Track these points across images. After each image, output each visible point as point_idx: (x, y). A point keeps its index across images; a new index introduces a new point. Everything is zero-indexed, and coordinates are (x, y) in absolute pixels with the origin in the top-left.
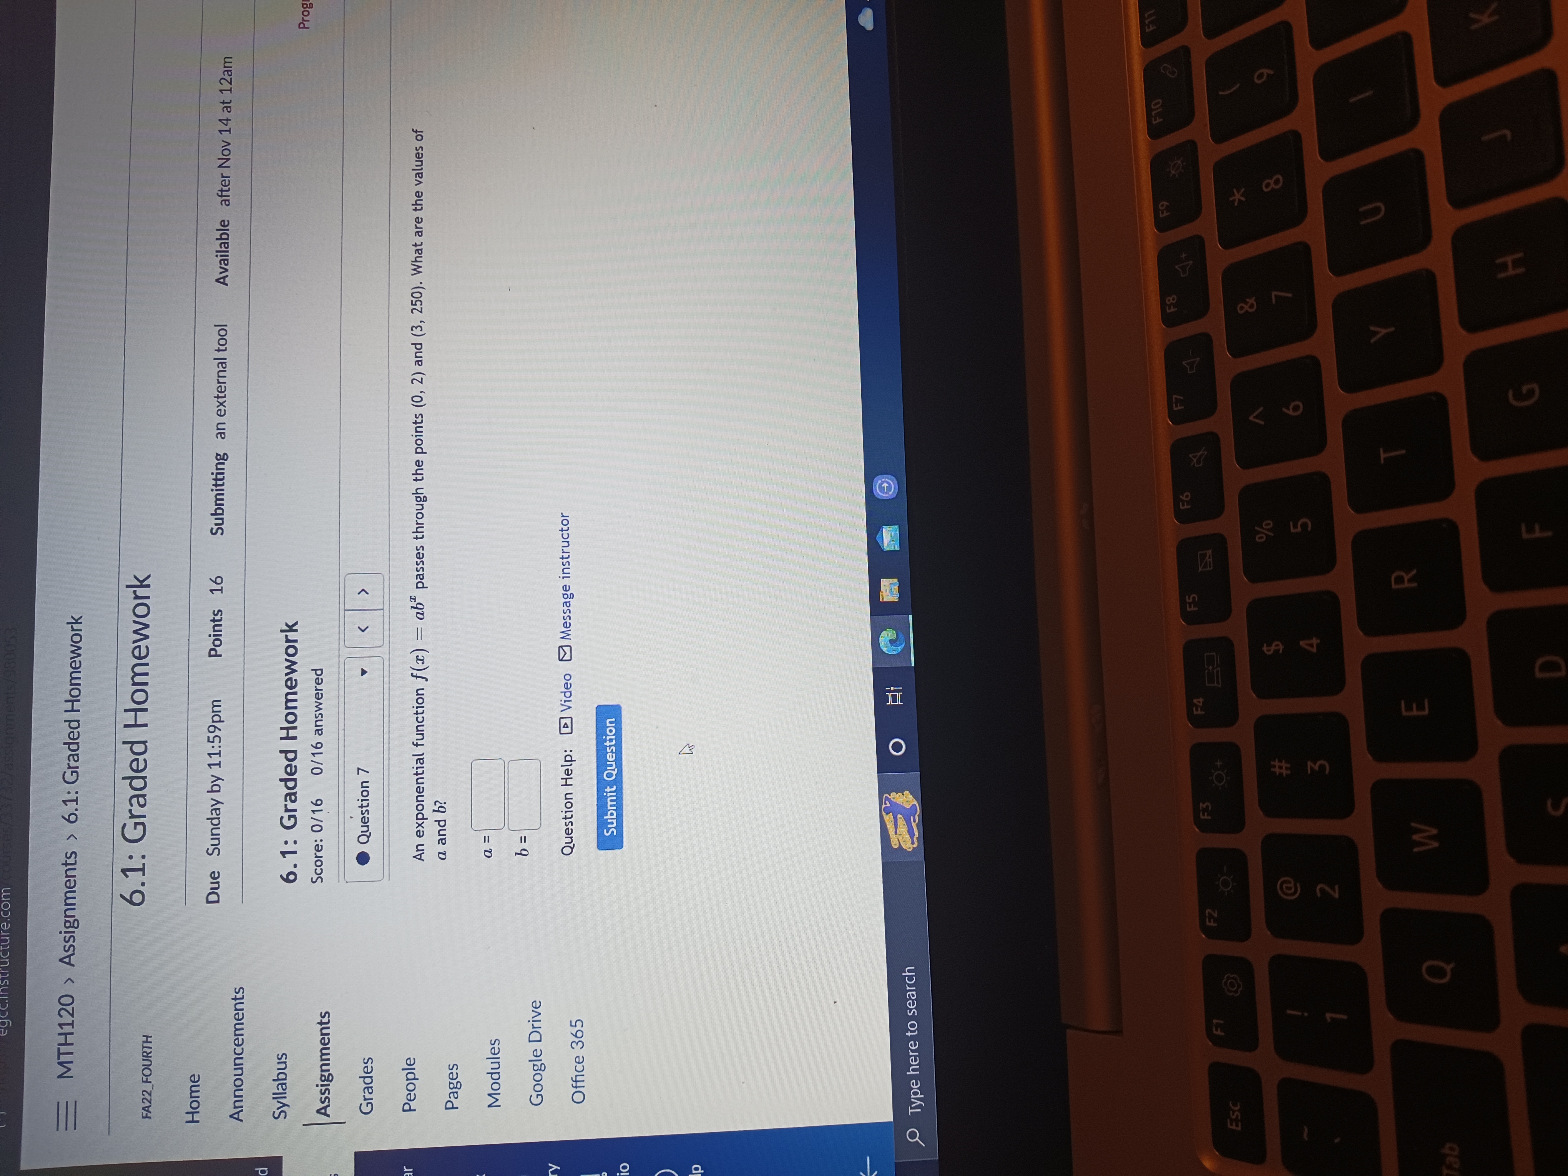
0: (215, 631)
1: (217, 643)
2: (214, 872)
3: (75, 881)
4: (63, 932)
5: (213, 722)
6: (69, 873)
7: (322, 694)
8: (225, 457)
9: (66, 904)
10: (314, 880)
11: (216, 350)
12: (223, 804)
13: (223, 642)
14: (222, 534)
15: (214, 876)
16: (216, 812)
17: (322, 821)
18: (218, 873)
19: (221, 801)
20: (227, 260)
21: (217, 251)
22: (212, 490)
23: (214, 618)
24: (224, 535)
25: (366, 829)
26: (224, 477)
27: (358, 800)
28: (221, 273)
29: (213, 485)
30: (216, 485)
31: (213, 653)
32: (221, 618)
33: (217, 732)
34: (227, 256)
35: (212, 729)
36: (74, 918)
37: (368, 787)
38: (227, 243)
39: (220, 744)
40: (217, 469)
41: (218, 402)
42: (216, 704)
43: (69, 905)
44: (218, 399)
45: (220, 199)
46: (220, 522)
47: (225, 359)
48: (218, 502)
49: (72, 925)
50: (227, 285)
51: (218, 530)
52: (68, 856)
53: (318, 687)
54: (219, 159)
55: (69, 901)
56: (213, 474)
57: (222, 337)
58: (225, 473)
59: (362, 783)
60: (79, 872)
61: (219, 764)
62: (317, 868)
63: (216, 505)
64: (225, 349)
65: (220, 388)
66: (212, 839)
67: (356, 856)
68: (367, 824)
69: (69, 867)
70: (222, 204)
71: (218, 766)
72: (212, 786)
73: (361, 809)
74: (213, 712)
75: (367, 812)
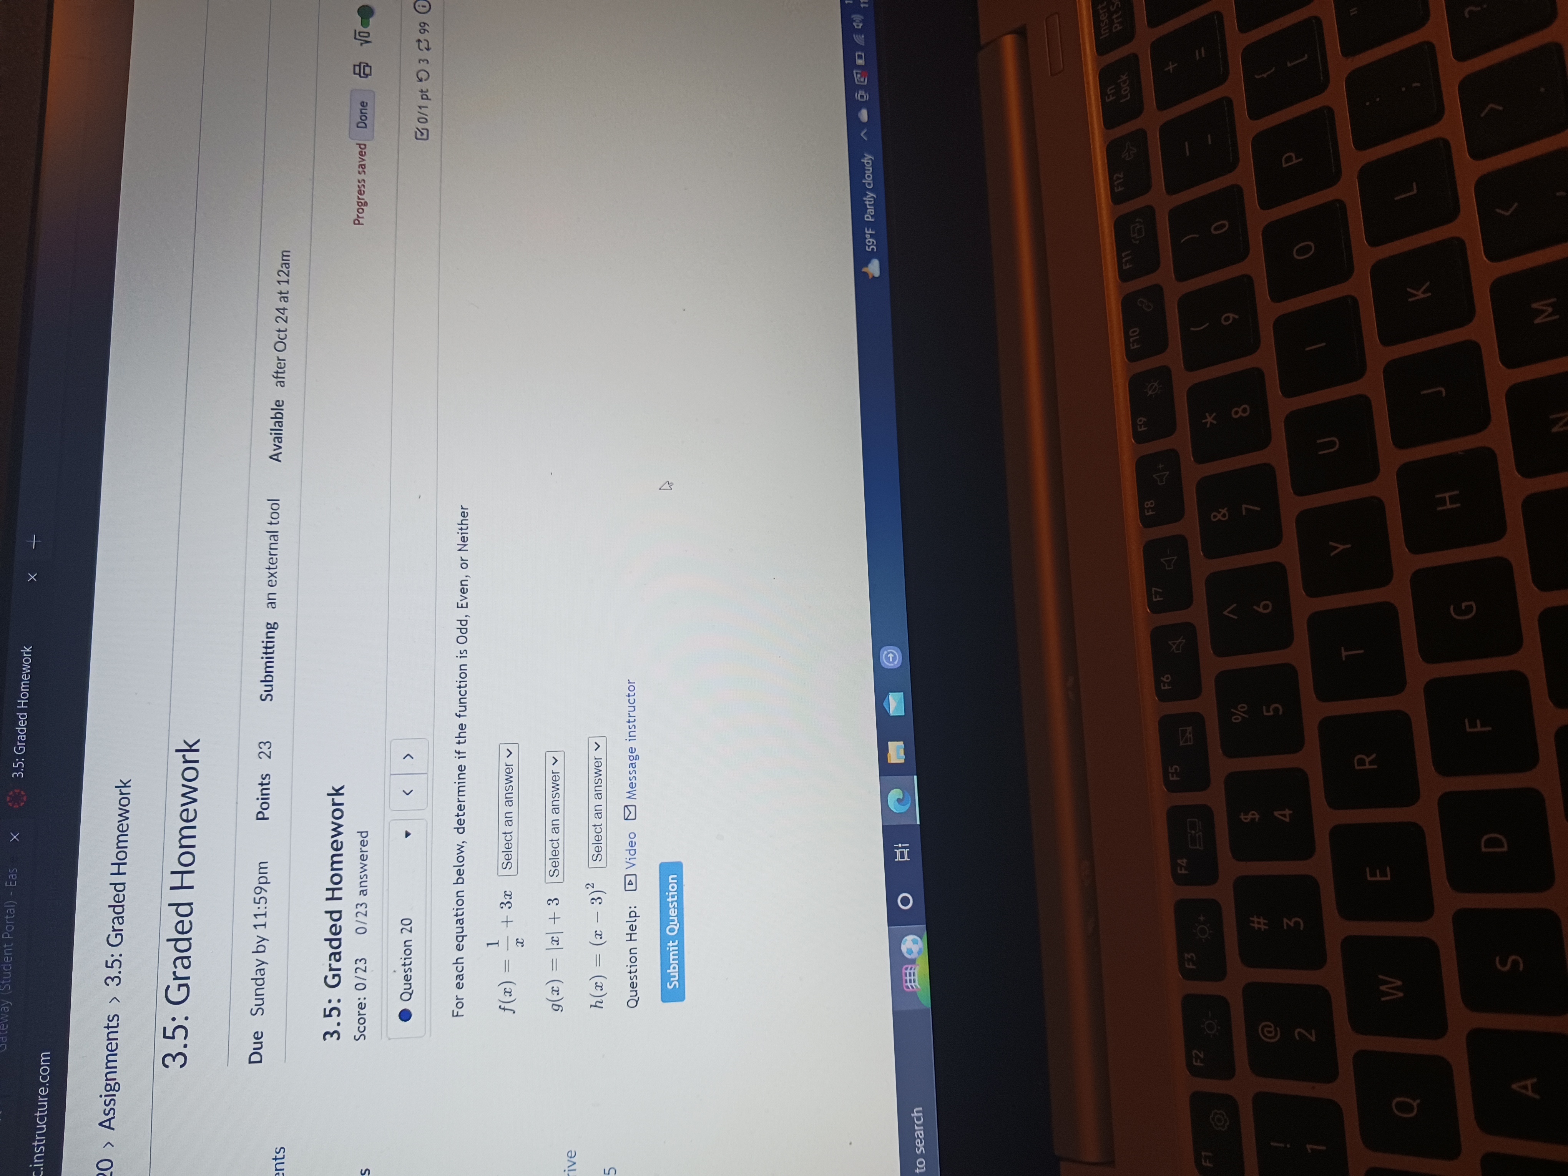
0: (263, 794)
1: (265, 806)
2: (257, 1032)
3: (117, 1044)
4: (103, 1096)
5: (260, 883)
6: (111, 1036)
7: (367, 856)
8: (276, 626)
9: (108, 1068)
10: (357, 1038)
11: (269, 523)
12: (267, 964)
13: (270, 805)
14: (271, 700)
15: (258, 1036)
16: (260, 972)
17: (365, 980)
18: (262, 1033)
19: (265, 962)
21: (271, 430)
22: (262, 658)
23: (262, 782)
24: (273, 701)
25: (408, 986)
26: (274, 645)
27: (401, 958)
28: (275, 450)
29: (263, 653)
30: (266, 653)
31: (260, 816)
32: (269, 782)
33: (263, 894)
34: (281, 434)
35: (258, 890)
36: (115, 1081)
37: (411, 946)
38: (281, 422)
39: (266, 906)
40: (268, 638)
41: (269, 573)
42: (262, 866)
43: (111, 1068)
44: (269, 570)
45: (276, 380)
46: (269, 688)
47: (277, 532)
48: (268, 669)
49: (113, 1089)
50: (280, 461)
51: (268, 696)
52: (111, 1019)
53: (364, 849)
55: (110, 1064)
56: (263, 642)
57: (275, 511)
58: (275, 642)
59: (405, 942)
60: (122, 1035)
61: (265, 925)
62: (361, 1026)
63: (266, 672)
64: (277, 522)
65: (271, 560)
66: (256, 999)
67: (399, 1013)
68: (410, 982)
69: (111, 1030)
70: (277, 385)
71: (264, 927)
72: (258, 947)
73: (403, 967)
74: (260, 873)
75: (409, 970)
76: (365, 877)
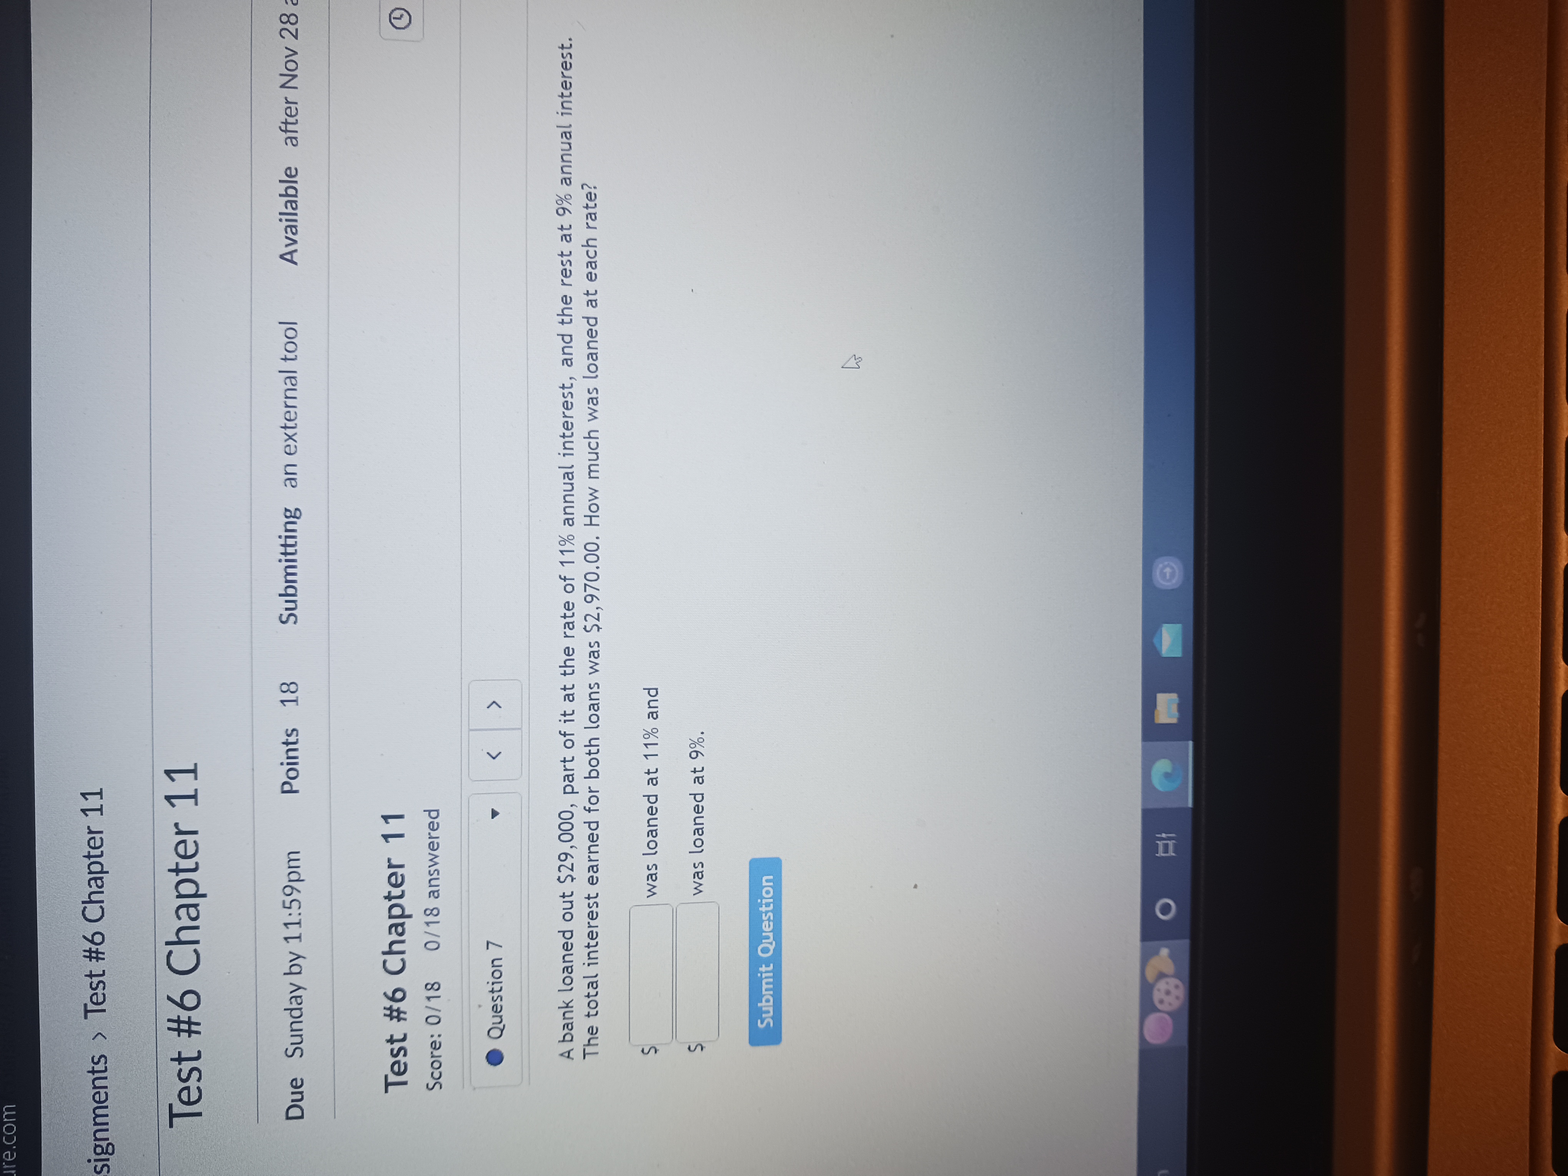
0: (288, 758)
1: (292, 774)
2: (295, 1079)
3: (106, 1094)
4: (92, 1161)
5: (290, 881)
6: (98, 1083)
7: (438, 844)
8: (298, 514)
9: (96, 1124)
10: (430, 1086)
11: (282, 359)
12: (305, 989)
13: (300, 772)
14: (295, 623)
15: (296, 1085)
16: (296, 1000)
17: (440, 1011)
18: (302, 1080)
19: (303, 986)
20: (295, 227)
21: (281, 214)
22: (280, 561)
23: (287, 739)
24: (297, 624)
25: (498, 1020)
26: (296, 542)
27: (488, 983)
28: (287, 246)
29: (282, 554)
30: (285, 554)
31: (287, 788)
32: (297, 739)
33: (295, 895)
34: (296, 221)
35: (288, 891)
36: (108, 1142)
37: (501, 966)
38: (295, 202)
39: (300, 911)
40: (287, 530)
41: (286, 434)
42: (292, 857)
43: (100, 1125)
44: (285, 430)
45: (284, 135)
46: (292, 605)
47: (295, 372)
48: (289, 578)
49: (105, 1151)
50: (295, 263)
51: (290, 616)
52: (96, 1060)
53: (434, 834)
54: (281, 75)
55: (98, 1120)
56: (280, 537)
57: (291, 340)
58: (298, 537)
59: (493, 962)
60: (112, 1082)
61: (299, 937)
62: (435, 1071)
63: (287, 581)
64: (293, 357)
65: (288, 414)
66: (292, 1036)
67: (486, 1055)
68: (500, 1014)
69: (97, 1075)
70: (286, 144)
71: (298, 940)
72: (291, 967)
73: (491, 995)
74: (290, 867)
75: (499, 998)
76: (436, 872)
